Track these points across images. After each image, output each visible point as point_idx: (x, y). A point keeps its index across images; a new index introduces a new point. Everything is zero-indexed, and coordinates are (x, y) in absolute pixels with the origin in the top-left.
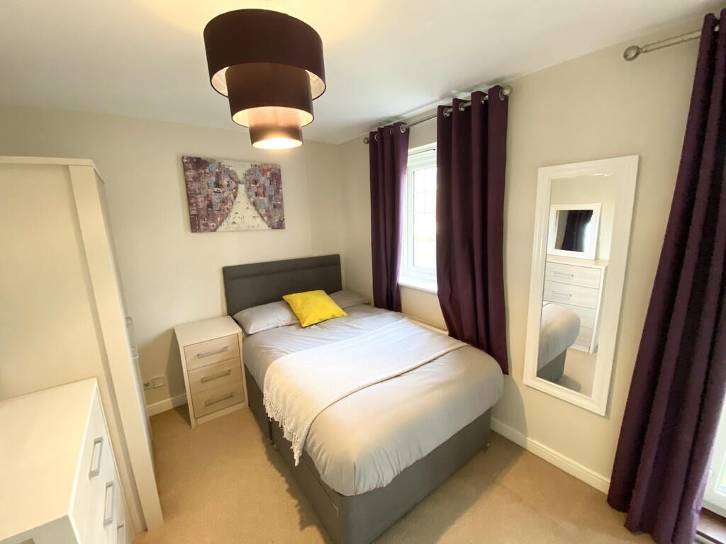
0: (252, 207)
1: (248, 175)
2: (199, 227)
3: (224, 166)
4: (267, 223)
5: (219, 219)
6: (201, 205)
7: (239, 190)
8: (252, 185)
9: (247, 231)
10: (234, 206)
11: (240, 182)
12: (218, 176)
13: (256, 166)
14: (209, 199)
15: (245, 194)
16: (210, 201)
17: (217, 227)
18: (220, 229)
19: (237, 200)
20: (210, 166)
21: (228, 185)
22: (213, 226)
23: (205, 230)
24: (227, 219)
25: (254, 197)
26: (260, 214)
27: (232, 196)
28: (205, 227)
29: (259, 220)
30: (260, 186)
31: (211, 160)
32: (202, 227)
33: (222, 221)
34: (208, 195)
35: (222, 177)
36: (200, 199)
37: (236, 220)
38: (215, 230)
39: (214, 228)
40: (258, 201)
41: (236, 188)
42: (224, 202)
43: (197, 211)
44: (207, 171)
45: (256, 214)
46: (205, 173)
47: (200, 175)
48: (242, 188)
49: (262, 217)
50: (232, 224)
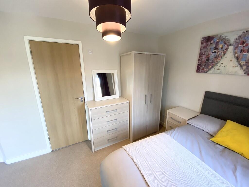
0: (235, 60)
1: (239, 39)
2: (200, 70)
3: (223, 37)
4: (244, 71)
5: (210, 67)
6: (203, 60)
7: (228, 50)
8: (240, 46)
9: (226, 74)
10: (222, 59)
11: (230, 45)
12: (217, 44)
13: (247, 31)
14: (208, 56)
15: (232, 52)
16: (209, 58)
17: (208, 71)
18: (210, 72)
20: (214, 39)
21: (222, 48)
22: (206, 70)
23: (202, 72)
24: (215, 67)
25: (239, 53)
26: (240, 65)
27: (223, 54)
28: (202, 71)
29: (238, 68)
30: (246, 45)
31: (216, 35)
32: (201, 70)
33: (212, 68)
34: (208, 55)
35: (219, 44)
36: (204, 57)
37: (220, 68)
38: (206, 72)
39: (206, 71)
40: (241, 56)
41: (227, 49)
42: (216, 58)
43: (201, 63)
44: (212, 42)
45: (236, 64)
46: (210, 43)
47: (207, 45)
48: (231, 48)
49: (241, 66)
50: (217, 70)
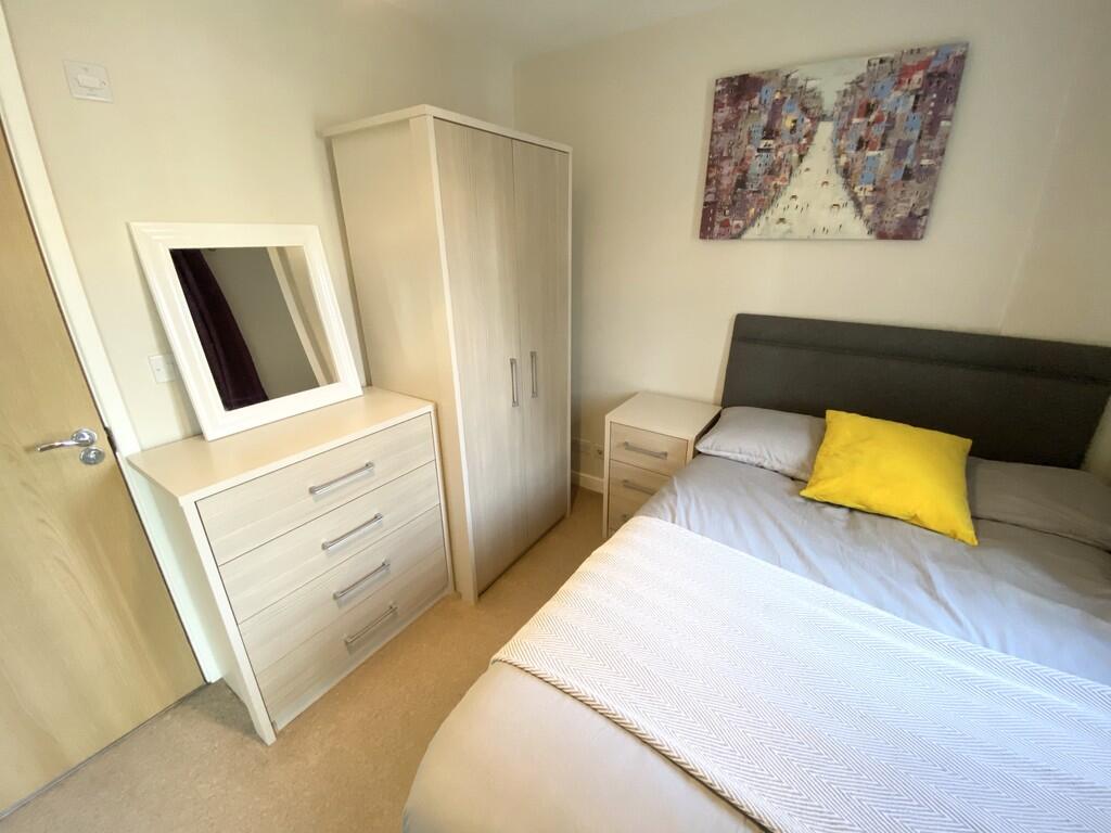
0: (836, 180)
1: (853, 93)
2: (712, 229)
3: (795, 80)
5: (752, 211)
6: (726, 182)
8: (855, 120)
9: (808, 239)
11: (823, 118)
12: (776, 111)
13: (882, 61)
14: (744, 167)
16: (745, 172)
17: (745, 229)
18: (753, 232)
19: (806, 163)
20: (764, 89)
21: (793, 130)
22: (738, 226)
23: (721, 236)
24: (769, 214)
25: (852, 152)
26: (854, 198)
27: (795, 155)
28: (723, 230)
29: (849, 211)
30: (878, 120)
31: (770, 72)
32: (717, 228)
33: (758, 215)
34: (743, 160)
35: (783, 113)
36: (727, 167)
37: (786, 215)
38: (738, 236)
39: (739, 230)
40: (858, 165)
41: (810, 135)
42: (772, 172)
43: (716, 196)
44: (756, 102)
45: (842, 195)
46: (750, 108)
47: (738, 114)
49: (858, 206)
50: (778, 223)
